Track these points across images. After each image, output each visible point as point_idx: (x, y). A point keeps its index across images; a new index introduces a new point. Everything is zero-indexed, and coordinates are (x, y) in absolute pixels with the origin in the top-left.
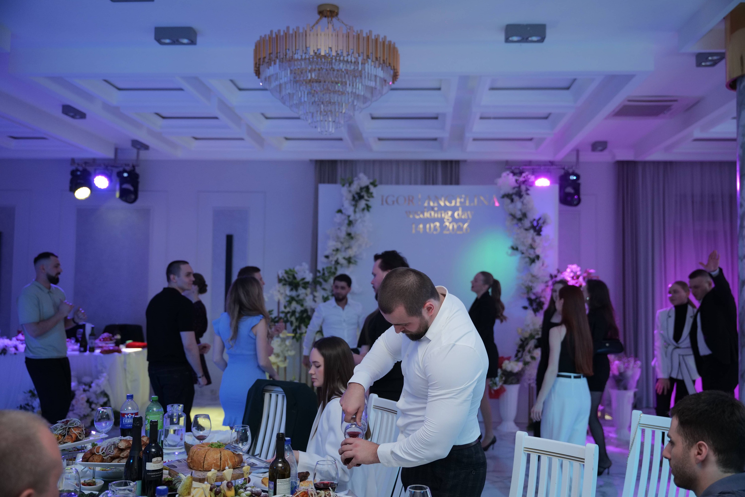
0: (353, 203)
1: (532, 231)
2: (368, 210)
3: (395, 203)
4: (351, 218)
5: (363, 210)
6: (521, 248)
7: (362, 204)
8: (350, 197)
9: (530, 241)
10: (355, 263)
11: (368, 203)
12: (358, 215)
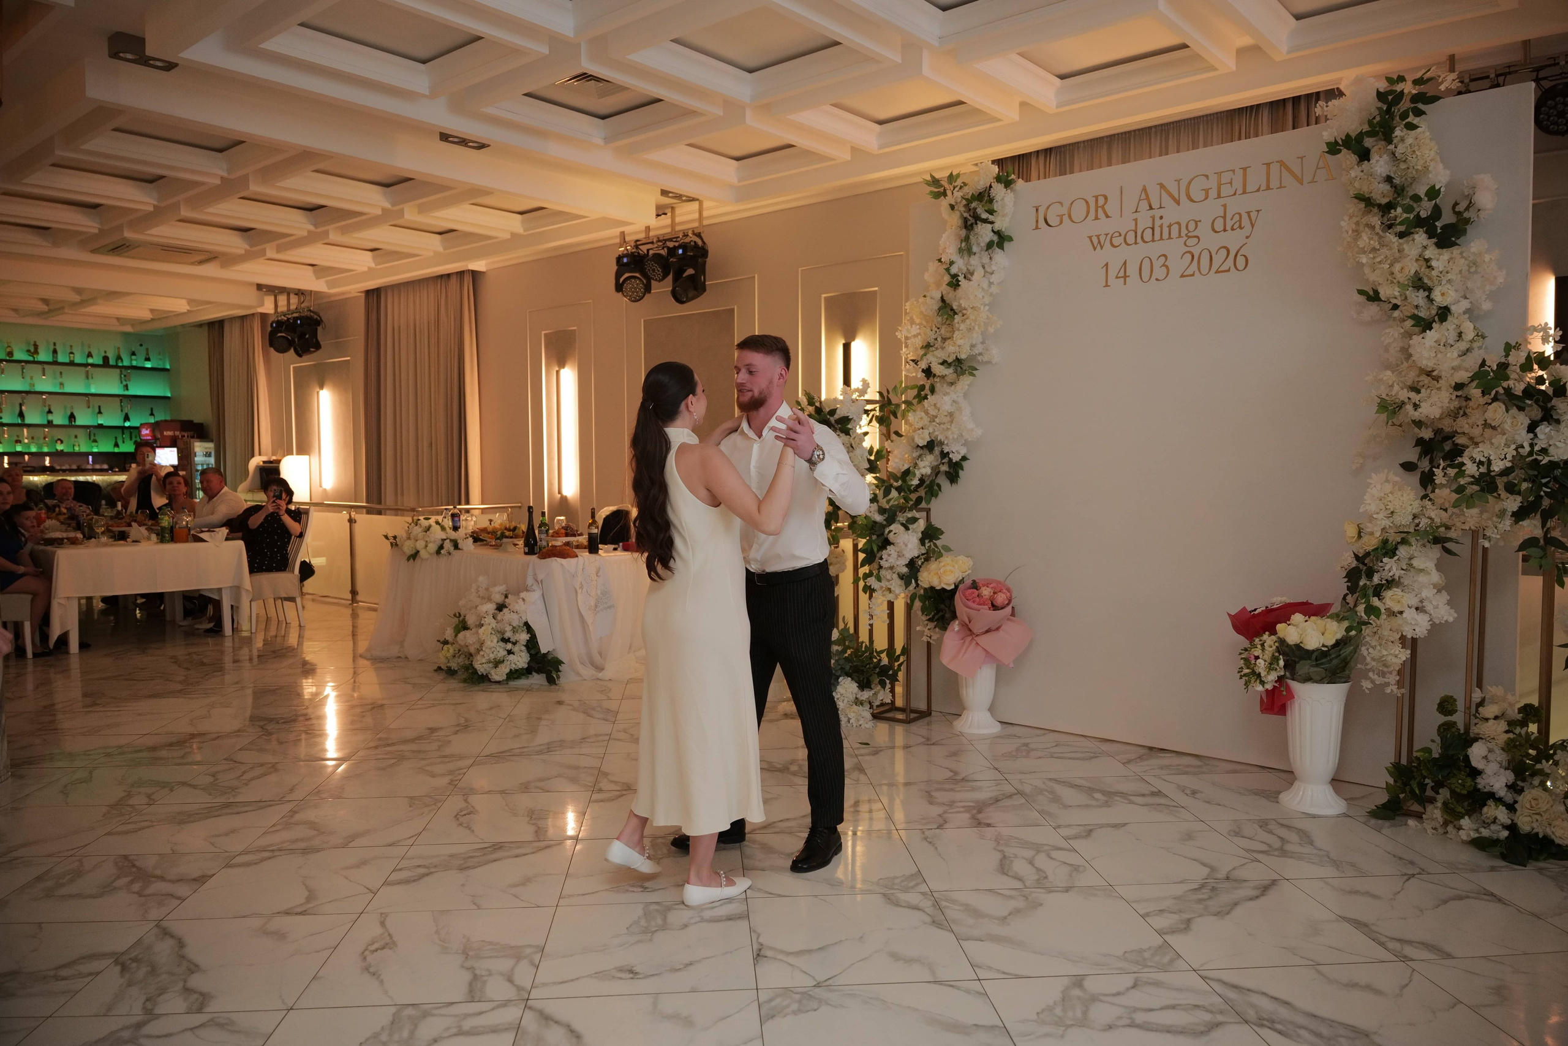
0: (963, 233)
1: (1420, 237)
2: (1001, 246)
3: (1066, 218)
4: (954, 270)
5: (990, 246)
6: (1385, 292)
7: (984, 233)
8: (954, 220)
9: (1412, 267)
10: (972, 371)
11: (997, 227)
12: (974, 261)
